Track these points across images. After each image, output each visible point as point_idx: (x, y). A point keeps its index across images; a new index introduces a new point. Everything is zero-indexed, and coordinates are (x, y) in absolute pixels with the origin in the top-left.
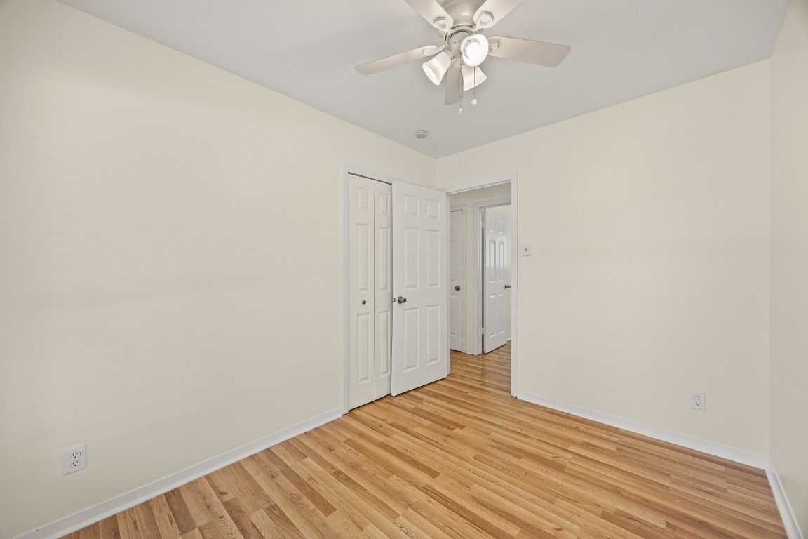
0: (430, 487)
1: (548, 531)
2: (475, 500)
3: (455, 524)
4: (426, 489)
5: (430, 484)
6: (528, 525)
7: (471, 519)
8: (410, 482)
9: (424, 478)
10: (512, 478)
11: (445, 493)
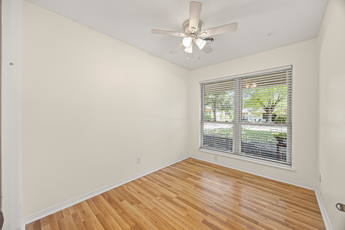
0: (205, 215)
1: (164, 199)
2: (185, 209)
3: (193, 201)
4: (207, 214)
5: (206, 216)
6: (169, 201)
7: (188, 203)
8: (215, 217)
9: (209, 219)
10: (165, 220)
11: (198, 212)
